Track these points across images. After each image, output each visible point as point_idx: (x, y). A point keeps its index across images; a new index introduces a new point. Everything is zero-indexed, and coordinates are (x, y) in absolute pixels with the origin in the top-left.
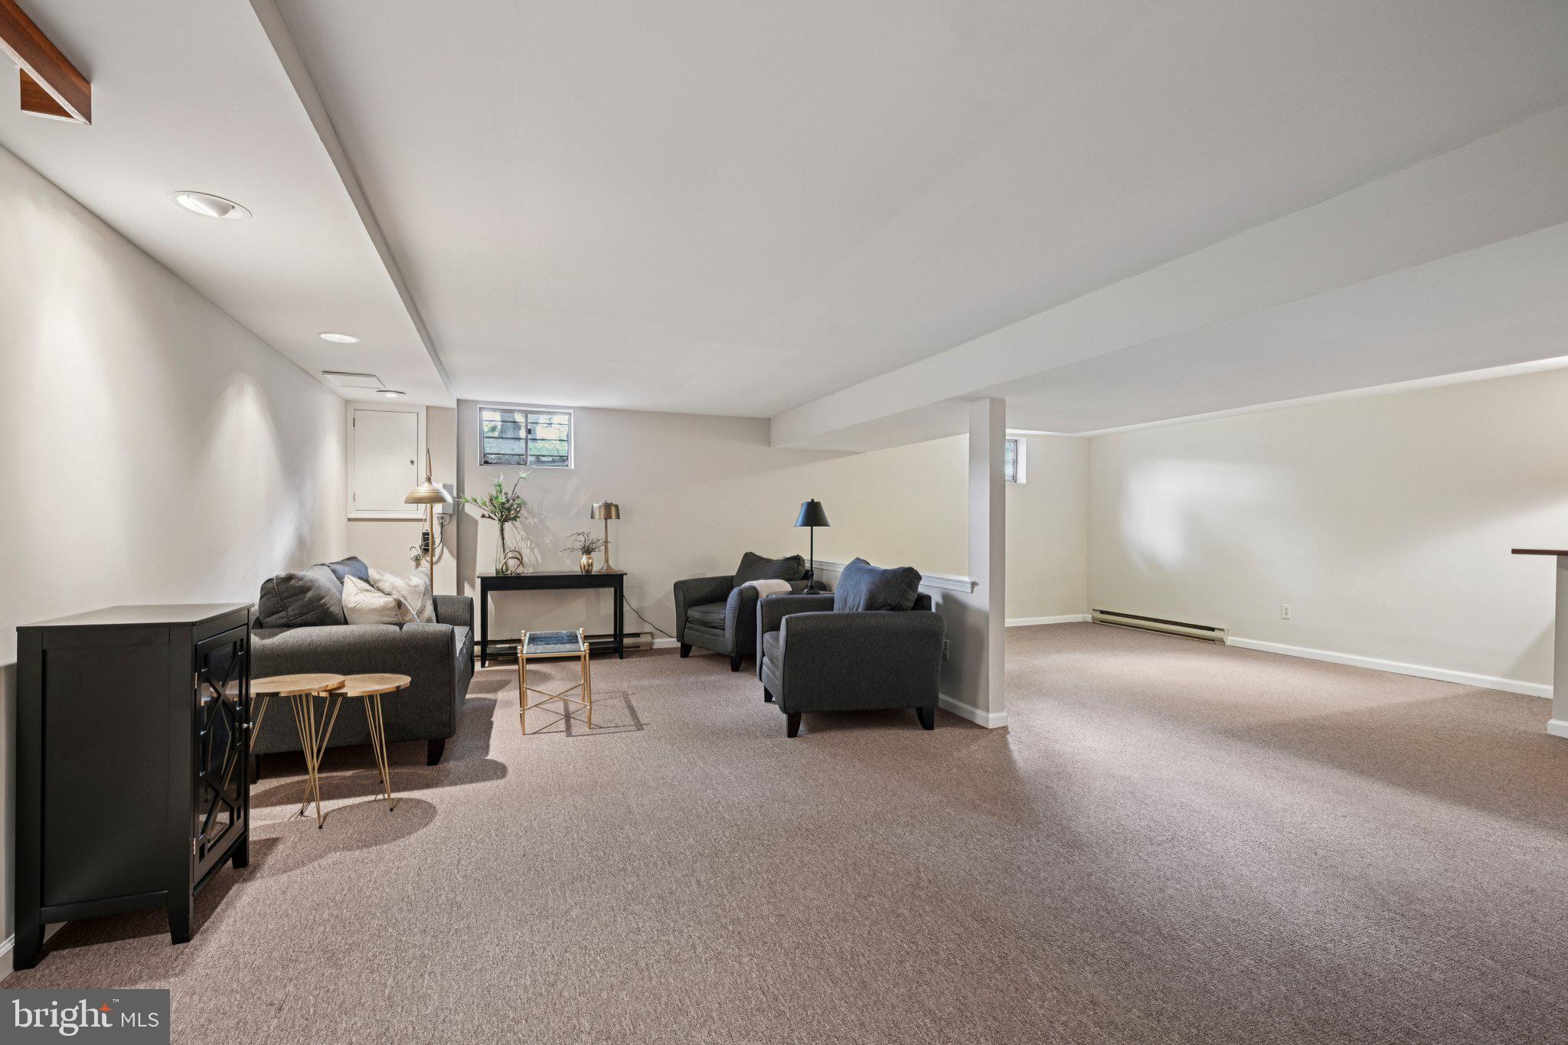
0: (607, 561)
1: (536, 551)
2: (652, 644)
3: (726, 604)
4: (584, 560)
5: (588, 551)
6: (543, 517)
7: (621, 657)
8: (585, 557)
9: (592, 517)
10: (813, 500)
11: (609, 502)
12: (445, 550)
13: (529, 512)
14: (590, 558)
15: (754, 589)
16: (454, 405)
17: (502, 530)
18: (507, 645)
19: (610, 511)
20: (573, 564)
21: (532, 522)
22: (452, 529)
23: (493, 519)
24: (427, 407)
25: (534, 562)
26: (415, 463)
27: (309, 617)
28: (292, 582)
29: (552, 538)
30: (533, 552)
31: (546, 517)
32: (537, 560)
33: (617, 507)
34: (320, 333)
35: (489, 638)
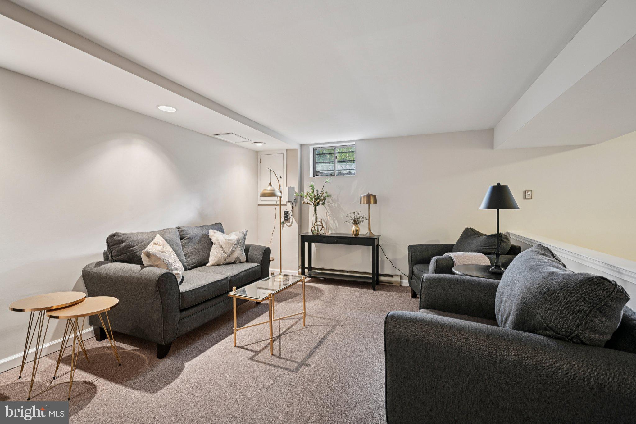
0: (370, 229)
1: (336, 221)
2: (401, 283)
3: (428, 267)
4: (354, 228)
5: (356, 222)
6: (339, 203)
7: (374, 290)
8: (354, 226)
9: (360, 203)
10: (499, 184)
11: (370, 193)
12: (294, 220)
13: (333, 200)
14: (357, 227)
15: (451, 258)
16: (298, 147)
17: (315, 210)
18: (320, 271)
19: (371, 199)
20: (349, 230)
21: (334, 206)
22: (297, 209)
23: (310, 204)
24: (287, 150)
25: (335, 228)
26: (282, 178)
27: (121, 257)
28: (114, 238)
29: (344, 214)
30: (335, 223)
31: (341, 203)
32: (336, 226)
33: (375, 197)
34: (158, 106)
35: (313, 266)
